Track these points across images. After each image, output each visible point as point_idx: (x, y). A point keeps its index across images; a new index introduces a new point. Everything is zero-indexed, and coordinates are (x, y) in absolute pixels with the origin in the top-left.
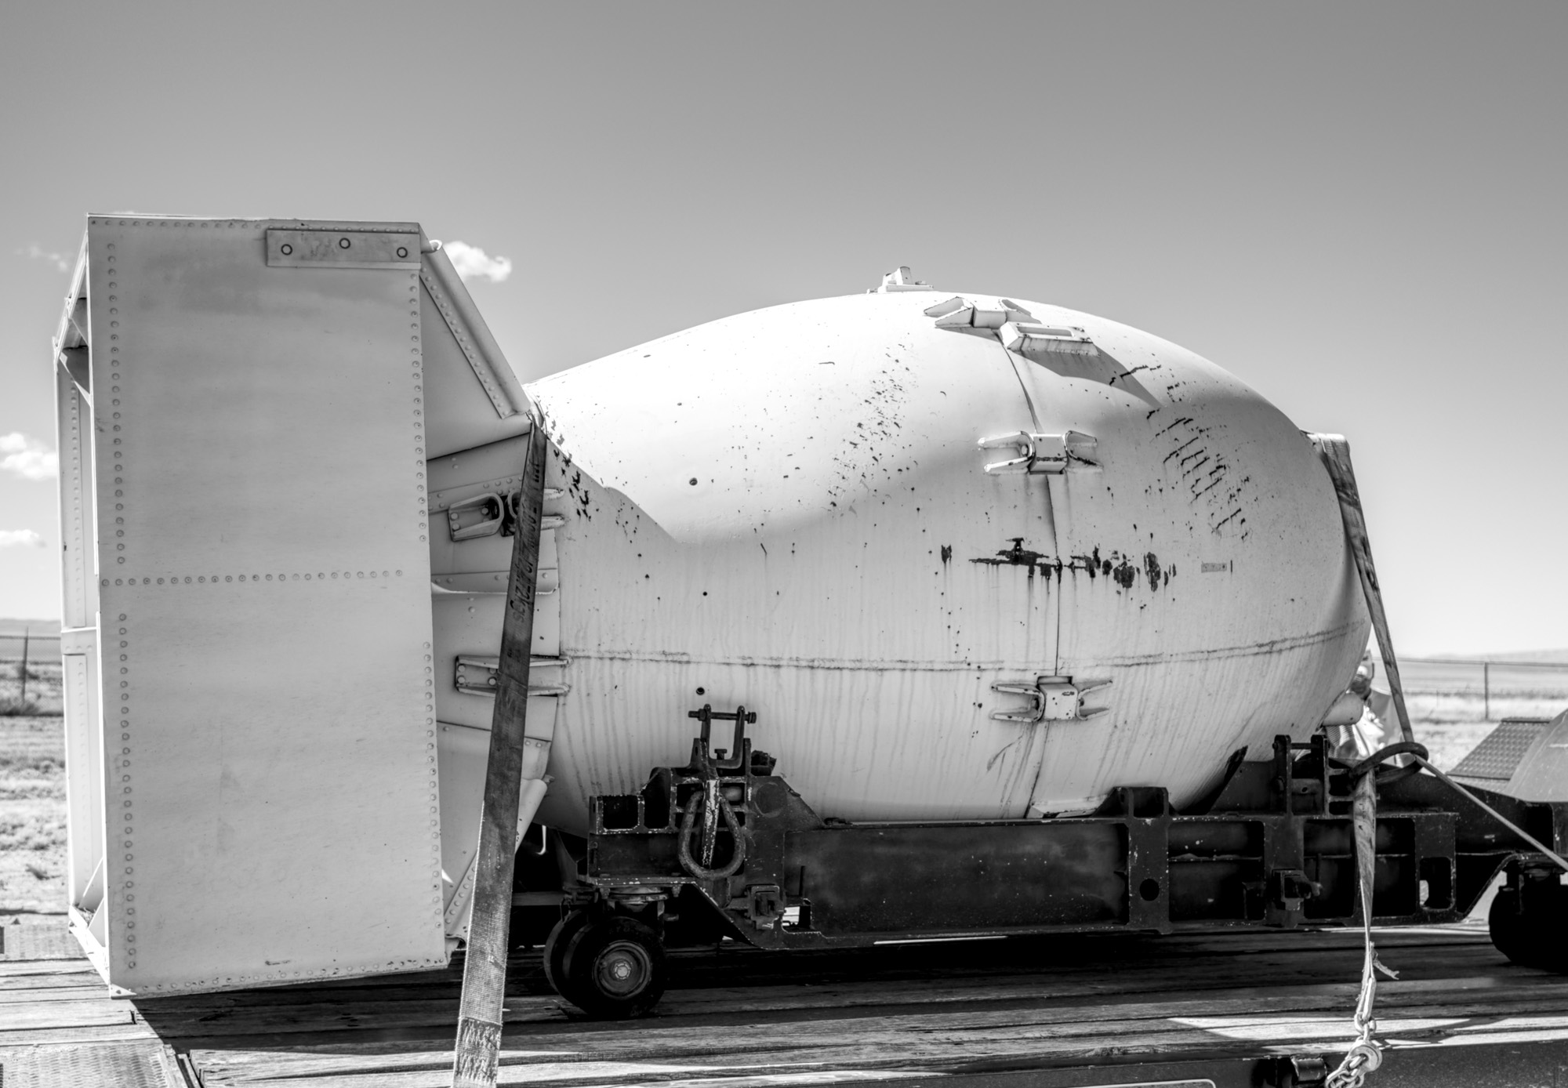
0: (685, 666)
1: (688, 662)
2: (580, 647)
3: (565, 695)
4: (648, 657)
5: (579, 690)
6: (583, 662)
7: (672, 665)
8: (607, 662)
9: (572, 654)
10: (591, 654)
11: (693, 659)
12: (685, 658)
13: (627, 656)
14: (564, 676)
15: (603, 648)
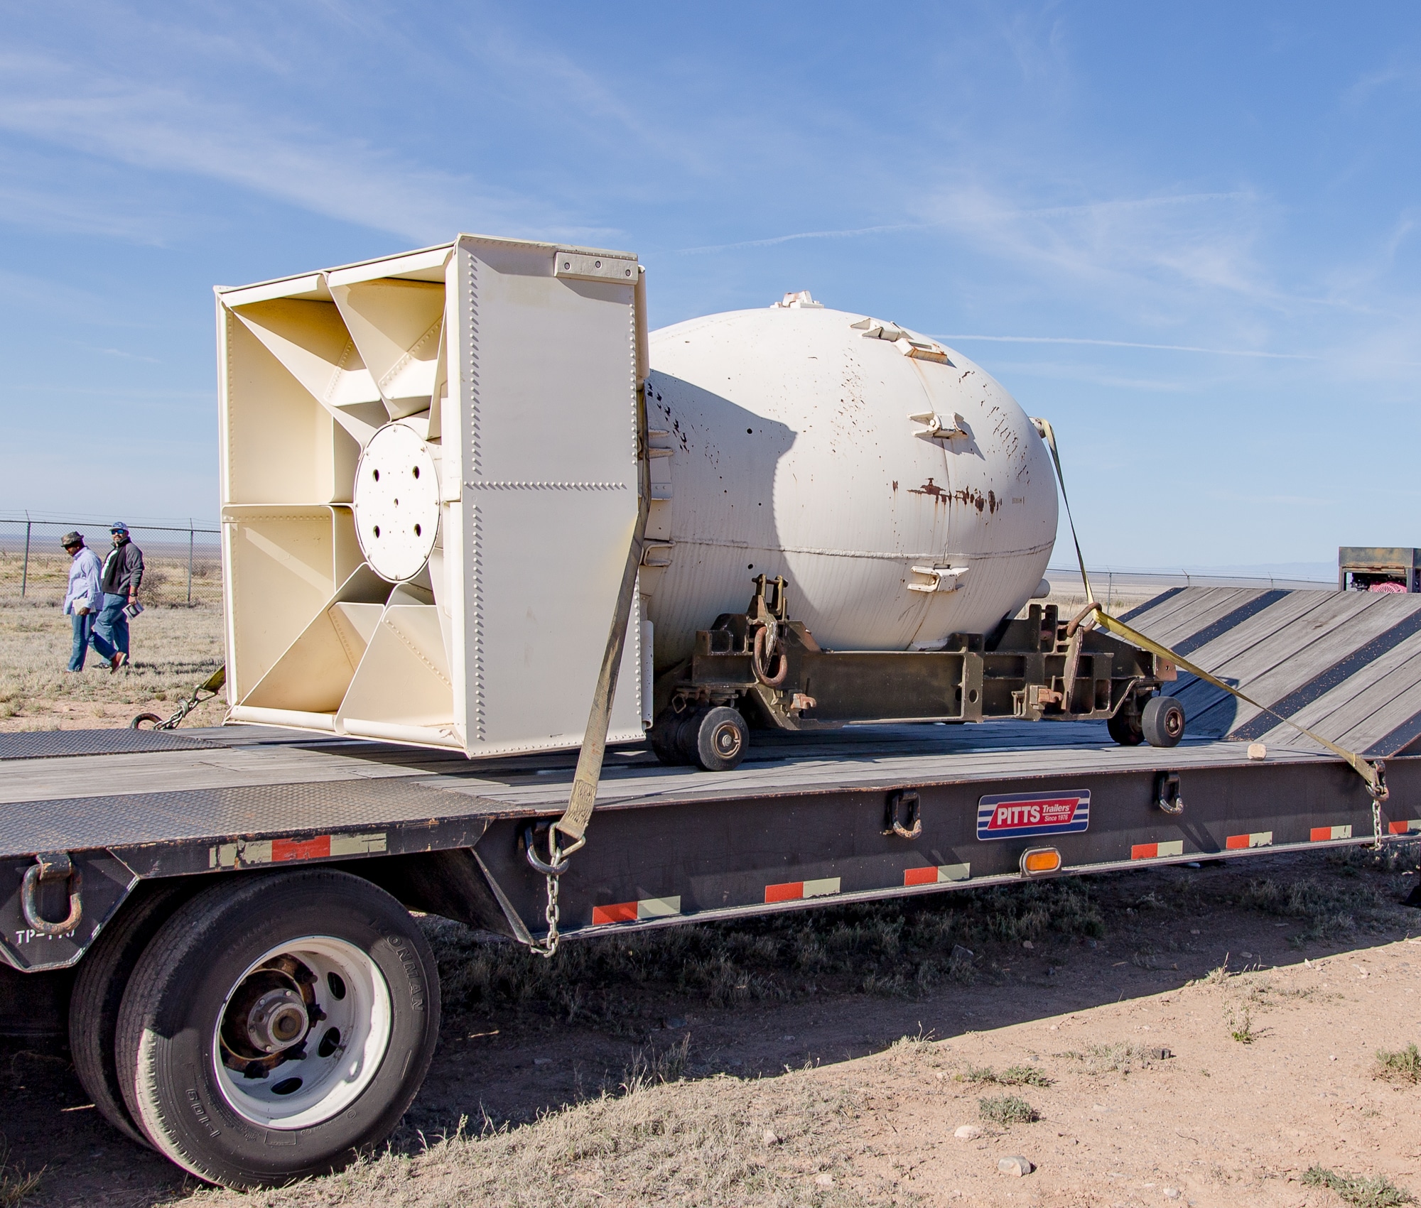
0: (744, 550)
1: (746, 548)
2: (682, 535)
3: (667, 566)
4: (722, 544)
5: (677, 563)
6: (683, 545)
7: (736, 549)
8: (698, 546)
9: (677, 540)
10: (689, 540)
11: (750, 546)
12: (745, 545)
13: (711, 542)
14: (669, 554)
15: (696, 537)
